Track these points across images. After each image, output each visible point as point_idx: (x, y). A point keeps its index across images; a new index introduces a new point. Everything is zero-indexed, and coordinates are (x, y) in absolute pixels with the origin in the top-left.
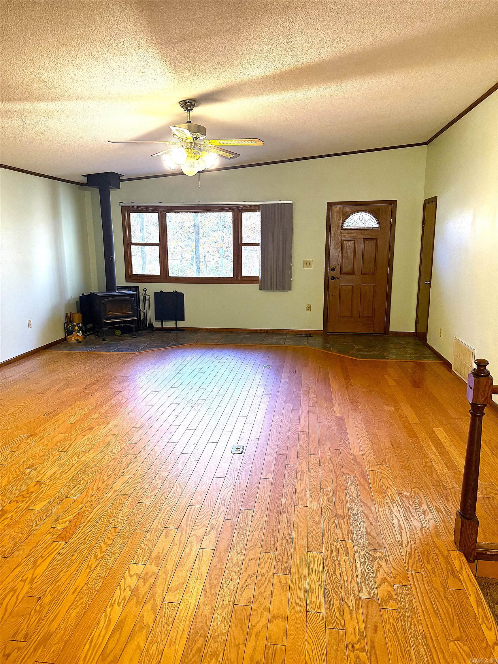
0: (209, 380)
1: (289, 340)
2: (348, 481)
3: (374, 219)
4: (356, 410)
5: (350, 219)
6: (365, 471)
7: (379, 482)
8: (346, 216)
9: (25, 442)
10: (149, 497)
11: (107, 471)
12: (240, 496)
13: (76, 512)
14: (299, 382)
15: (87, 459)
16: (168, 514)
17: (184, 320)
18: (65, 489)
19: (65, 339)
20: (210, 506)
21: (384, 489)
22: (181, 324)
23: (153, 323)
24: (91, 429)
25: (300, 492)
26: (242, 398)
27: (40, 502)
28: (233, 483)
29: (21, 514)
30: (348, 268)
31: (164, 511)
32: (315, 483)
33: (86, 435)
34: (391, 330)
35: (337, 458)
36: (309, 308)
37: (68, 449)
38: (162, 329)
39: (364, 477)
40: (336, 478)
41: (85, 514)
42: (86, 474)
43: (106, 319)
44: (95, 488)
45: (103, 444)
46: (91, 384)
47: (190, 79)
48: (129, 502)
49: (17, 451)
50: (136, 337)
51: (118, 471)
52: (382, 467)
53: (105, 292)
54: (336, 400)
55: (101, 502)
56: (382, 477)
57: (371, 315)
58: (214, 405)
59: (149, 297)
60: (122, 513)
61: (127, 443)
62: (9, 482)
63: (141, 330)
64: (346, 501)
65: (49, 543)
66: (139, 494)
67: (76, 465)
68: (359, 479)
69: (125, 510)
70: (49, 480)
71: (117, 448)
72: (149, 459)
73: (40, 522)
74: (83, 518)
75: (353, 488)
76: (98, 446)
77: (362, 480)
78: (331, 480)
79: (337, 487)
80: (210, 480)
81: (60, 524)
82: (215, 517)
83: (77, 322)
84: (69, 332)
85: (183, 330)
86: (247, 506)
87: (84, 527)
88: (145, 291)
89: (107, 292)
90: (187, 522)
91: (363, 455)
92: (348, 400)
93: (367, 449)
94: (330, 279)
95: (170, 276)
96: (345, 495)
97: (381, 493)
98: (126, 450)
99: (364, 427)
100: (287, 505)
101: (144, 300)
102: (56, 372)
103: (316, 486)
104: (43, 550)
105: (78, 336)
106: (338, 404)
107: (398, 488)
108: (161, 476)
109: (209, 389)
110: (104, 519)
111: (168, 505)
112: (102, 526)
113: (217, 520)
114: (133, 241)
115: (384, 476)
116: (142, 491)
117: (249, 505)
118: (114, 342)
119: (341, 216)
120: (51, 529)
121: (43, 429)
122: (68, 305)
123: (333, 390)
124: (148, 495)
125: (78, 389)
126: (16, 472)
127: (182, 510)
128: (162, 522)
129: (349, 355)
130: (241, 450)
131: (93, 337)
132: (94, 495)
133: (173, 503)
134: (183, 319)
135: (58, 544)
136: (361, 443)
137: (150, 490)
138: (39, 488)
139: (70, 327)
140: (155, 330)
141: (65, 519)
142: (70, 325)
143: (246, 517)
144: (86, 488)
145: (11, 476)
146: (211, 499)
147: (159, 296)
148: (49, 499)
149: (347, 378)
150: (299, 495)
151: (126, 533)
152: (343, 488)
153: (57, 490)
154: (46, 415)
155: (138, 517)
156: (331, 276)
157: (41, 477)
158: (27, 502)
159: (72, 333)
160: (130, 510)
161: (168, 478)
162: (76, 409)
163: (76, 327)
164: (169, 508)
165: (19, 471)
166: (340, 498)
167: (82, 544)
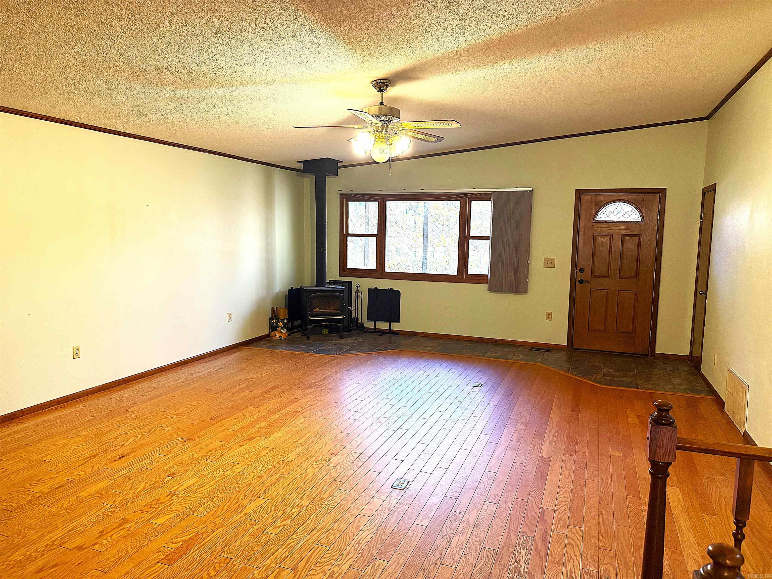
0: (402, 394)
1: (520, 355)
2: (521, 543)
3: (635, 211)
4: (570, 451)
5: (605, 210)
6: (549, 532)
7: (562, 550)
8: (600, 206)
9: (179, 446)
10: (277, 527)
11: (247, 490)
12: (379, 541)
13: (195, 533)
14: (510, 408)
15: (232, 473)
16: (290, 551)
17: (399, 322)
18: (194, 504)
19: (268, 336)
20: (340, 548)
21: (565, 559)
22: (396, 327)
23: (364, 323)
24: (251, 439)
25: (455, 548)
26: (432, 421)
27: (165, 515)
28: (378, 525)
29: (140, 526)
30: (601, 269)
31: (287, 546)
32: (477, 539)
33: (242, 446)
34: (658, 351)
35: (520, 511)
36: (549, 316)
37: (218, 460)
38: (375, 331)
39: (545, 540)
40: (508, 536)
41: (203, 536)
42: (223, 491)
43: (311, 316)
44: (225, 508)
45: (255, 459)
46: (273, 388)
47: (374, 58)
48: (254, 529)
49: (167, 455)
50: (343, 338)
51: (257, 491)
52: (574, 530)
53: (314, 287)
54: (550, 435)
55: (225, 525)
56: (569, 544)
57: (631, 331)
58: (395, 427)
59: (362, 294)
60: (241, 542)
61: (281, 460)
62: (144, 489)
63: (351, 330)
64: (508, 568)
65: (153, 563)
66: (269, 522)
67: (218, 479)
68: (537, 541)
69: (245, 539)
70: (183, 492)
71: (268, 464)
72: (296, 481)
73: (154, 538)
74: (199, 541)
75: (523, 553)
76: (250, 460)
77: (540, 544)
78: (499, 538)
79: (503, 548)
80: (352, 517)
81: (172, 544)
82: (339, 563)
83: (282, 317)
84: (273, 328)
85: (397, 333)
86: (383, 556)
87: (196, 551)
88: (358, 287)
89: (316, 286)
90: (306, 564)
91: (555, 511)
92: (565, 437)
93: (563, 503)
94: (578, 282)
95: (386, 270)
96: (509, 560)
97: (559, 565)
98: (276, 468)
99: (572, 475)
100: (431, 561)
101: (357, 297)
102: (245, 371)
103: (477, 543)
104: (143, 570)
105: (282, 332)
106: (550, 441)
107: (584, 561)
108: (300, 504)
109: (397, 407)
110: (219, 544)
111: (294, 540)
112: (213, 553)
113: (341, 567)
114: (350, 232)
115: (572, 542)
116: (273, 519)
117: (385, 555)
118: (318, 341)
119: (593, 207)
120: (161, 547)
121: (202, 434)
122: (276, 298)
123: (550, 423)
124: (277, 524)
125: (257, 392)
126: (156, 478)
127: (307, 549)
128: (279, 559)
129: (590, 380)
130: (404, 486)
131: (298, 335)
132: (221, 515)
133: (300, 538)
134: (397, 320)
135: (161, 566)
136: (559, 494)
137: (282, 519)
138: (170, 500)
139: (274, 322)
140: (366, 332)
141: (180, 539)
142: (274, 321)
143: (376, 570)
144: (217, 507)
145: (149, 482)
146: (345, 540)
147: (373, 292)
148: (174, 513)
149: (576, 408)
150: (452, 551)
151: (235, 565)
152: (511, 550)
153: (187, 505)
154: (213, 418)
155: (256, 548)
156: (579, 278)
157: (177, 487)
158: (151, 514)
159: (276, 330)
160: (250, 539)
161: (307, 508)
162: (246, 415)
163: (281, 323)
164: (293, 544)
165: (159, 478)
166: (502, 562)
167: (184, 571)
